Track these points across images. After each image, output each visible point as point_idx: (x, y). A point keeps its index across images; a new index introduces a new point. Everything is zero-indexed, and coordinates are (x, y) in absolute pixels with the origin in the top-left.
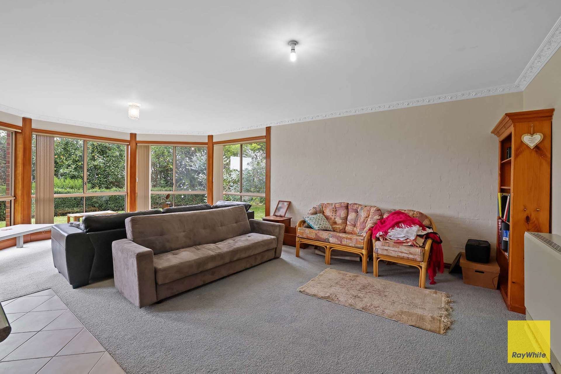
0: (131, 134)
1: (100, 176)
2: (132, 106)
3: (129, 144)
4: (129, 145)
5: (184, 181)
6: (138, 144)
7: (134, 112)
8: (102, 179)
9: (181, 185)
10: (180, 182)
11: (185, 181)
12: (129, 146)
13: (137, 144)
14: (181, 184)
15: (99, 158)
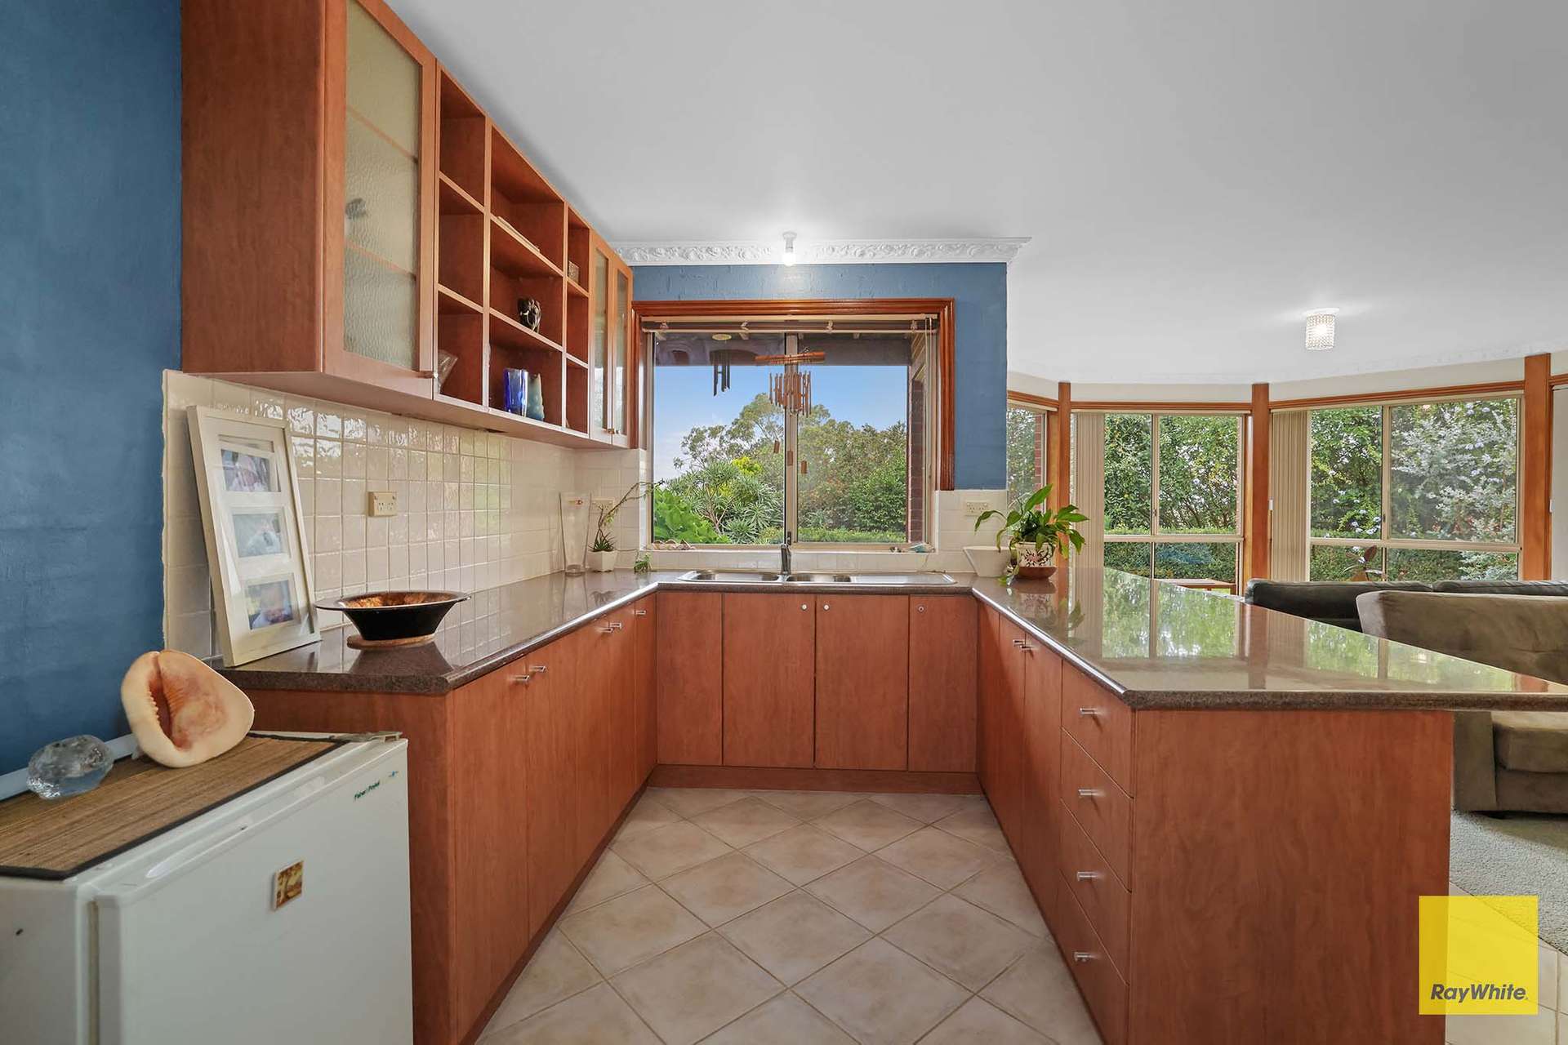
0: (1255, 387)
1: (1126, 496)
2: (1316, 319)
3: (1249, 412)
4: (1250, 415)
5: (1362, 512)
6: (1272, 411)
7: (1321, 332)
8: (1132, 505)
9: (1355, 524)
10: (1350, 514)
11: (1366, 510)
12: (1250, 418)
13: (1270, 410)
14: (1352, 519)
15: (1127, 454)
